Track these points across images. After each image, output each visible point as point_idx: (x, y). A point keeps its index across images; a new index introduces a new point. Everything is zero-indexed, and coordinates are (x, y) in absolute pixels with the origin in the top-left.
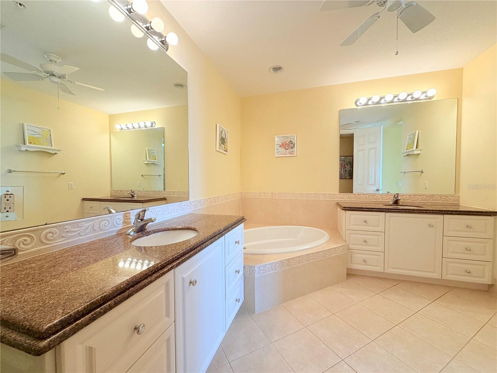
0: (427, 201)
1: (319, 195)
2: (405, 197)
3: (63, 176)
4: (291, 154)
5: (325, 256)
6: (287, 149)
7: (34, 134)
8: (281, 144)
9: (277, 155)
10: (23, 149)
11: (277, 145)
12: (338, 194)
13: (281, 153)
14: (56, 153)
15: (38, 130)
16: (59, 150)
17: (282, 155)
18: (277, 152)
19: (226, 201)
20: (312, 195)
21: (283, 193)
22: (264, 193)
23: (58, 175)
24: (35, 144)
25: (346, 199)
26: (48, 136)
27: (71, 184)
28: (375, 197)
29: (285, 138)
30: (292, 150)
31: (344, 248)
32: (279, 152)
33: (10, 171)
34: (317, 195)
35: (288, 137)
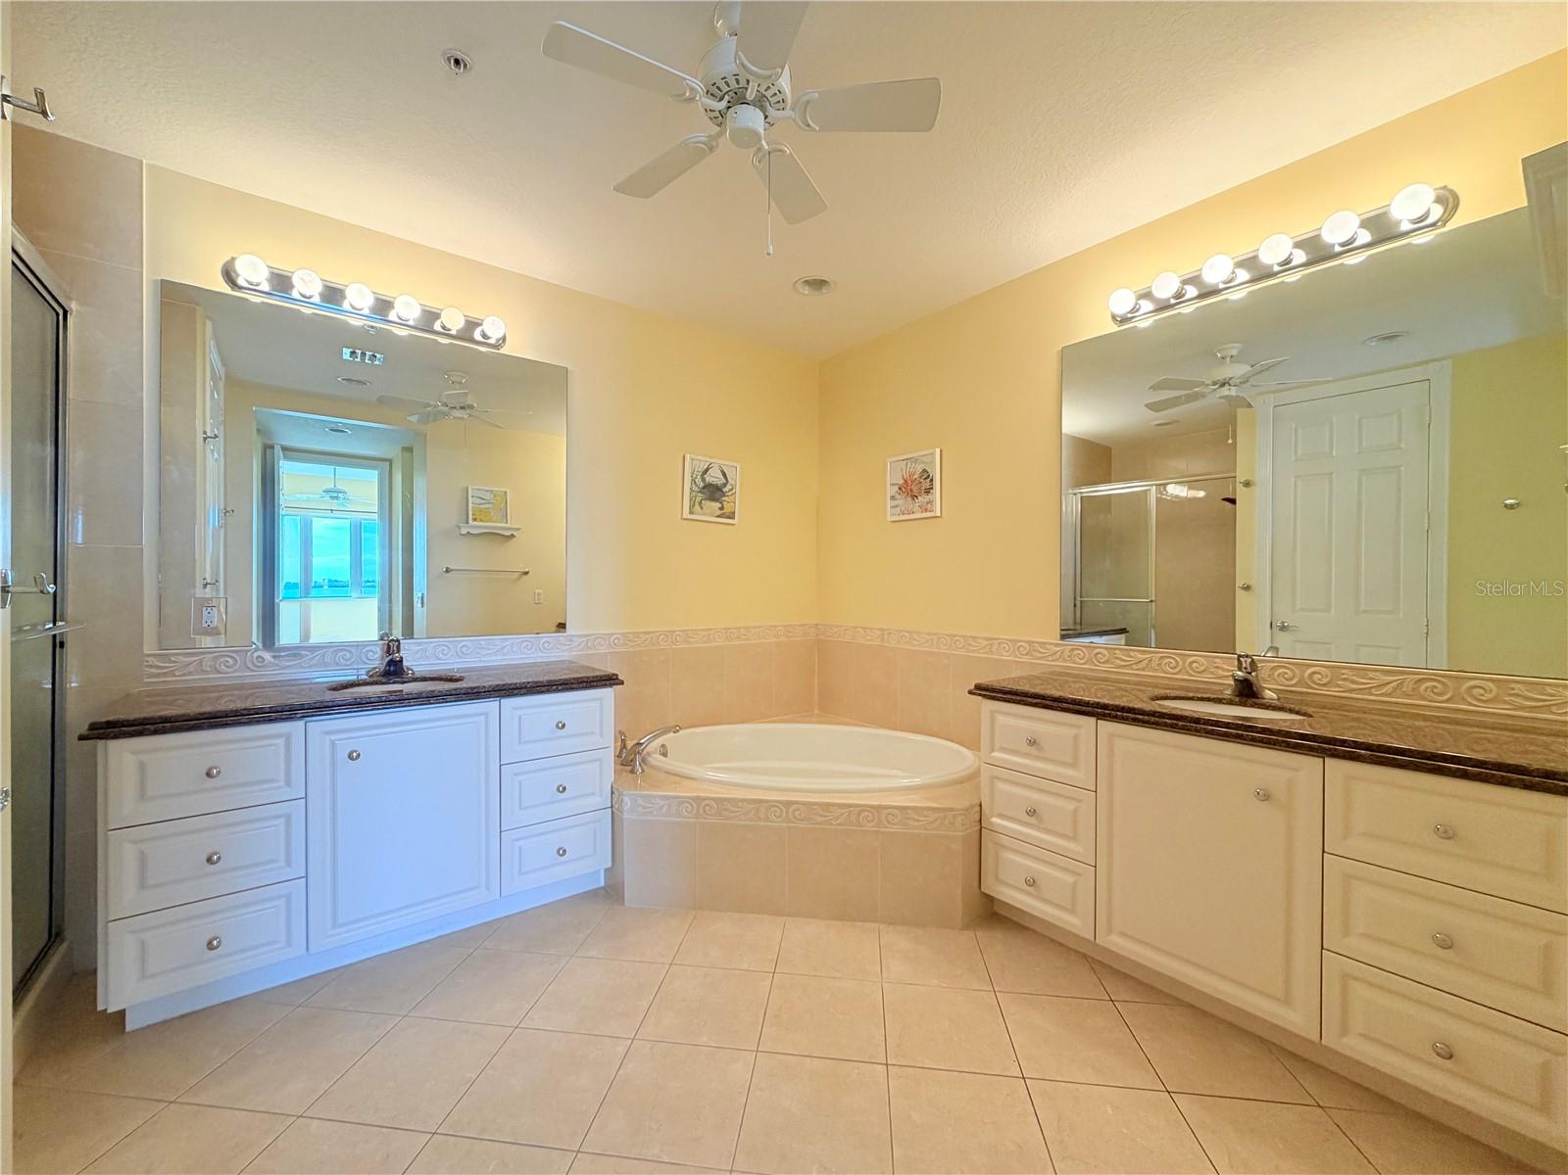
0: (1424, 699)
1: (999, 643)
2: (1314, 673)
3: (525, 577)
4: (926, 510)
5: (859, 822)
6: (917, 497)
7: (481, 504)
8: (901, 482)
9: (892, 515)
10: (464, 531)
11: (892, 485)
12: (1056, 645)
13: (903, 508)
14: (513, 536)
15: (488, 496)
16: (518, 529)
17: (904, 514)
18: (892, 507)
19: (728, 643)
20: (980, 641)
21: (907, 632)
22: (864, 628)
23: (516, 575)
24: (481, 521)
25: (1082, 662)
26: (503, 505)
27: (539, 595)
28: (1184, 663)
29: (909, 465)
30: (928, 498)
31: (945, 817)
32: (896, 506)
33: (448, 571)
34: (996, 642)
35: (915, 460)
